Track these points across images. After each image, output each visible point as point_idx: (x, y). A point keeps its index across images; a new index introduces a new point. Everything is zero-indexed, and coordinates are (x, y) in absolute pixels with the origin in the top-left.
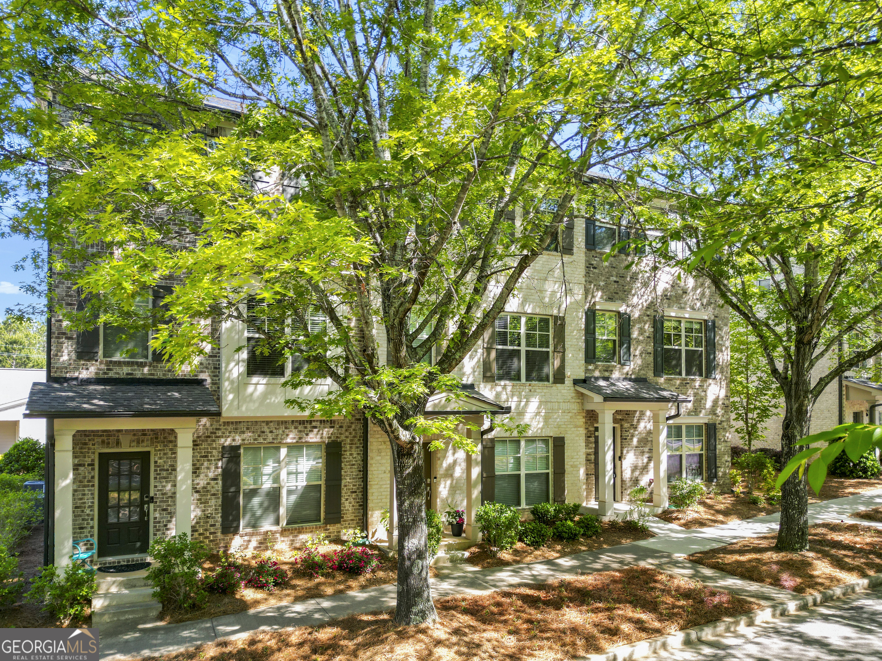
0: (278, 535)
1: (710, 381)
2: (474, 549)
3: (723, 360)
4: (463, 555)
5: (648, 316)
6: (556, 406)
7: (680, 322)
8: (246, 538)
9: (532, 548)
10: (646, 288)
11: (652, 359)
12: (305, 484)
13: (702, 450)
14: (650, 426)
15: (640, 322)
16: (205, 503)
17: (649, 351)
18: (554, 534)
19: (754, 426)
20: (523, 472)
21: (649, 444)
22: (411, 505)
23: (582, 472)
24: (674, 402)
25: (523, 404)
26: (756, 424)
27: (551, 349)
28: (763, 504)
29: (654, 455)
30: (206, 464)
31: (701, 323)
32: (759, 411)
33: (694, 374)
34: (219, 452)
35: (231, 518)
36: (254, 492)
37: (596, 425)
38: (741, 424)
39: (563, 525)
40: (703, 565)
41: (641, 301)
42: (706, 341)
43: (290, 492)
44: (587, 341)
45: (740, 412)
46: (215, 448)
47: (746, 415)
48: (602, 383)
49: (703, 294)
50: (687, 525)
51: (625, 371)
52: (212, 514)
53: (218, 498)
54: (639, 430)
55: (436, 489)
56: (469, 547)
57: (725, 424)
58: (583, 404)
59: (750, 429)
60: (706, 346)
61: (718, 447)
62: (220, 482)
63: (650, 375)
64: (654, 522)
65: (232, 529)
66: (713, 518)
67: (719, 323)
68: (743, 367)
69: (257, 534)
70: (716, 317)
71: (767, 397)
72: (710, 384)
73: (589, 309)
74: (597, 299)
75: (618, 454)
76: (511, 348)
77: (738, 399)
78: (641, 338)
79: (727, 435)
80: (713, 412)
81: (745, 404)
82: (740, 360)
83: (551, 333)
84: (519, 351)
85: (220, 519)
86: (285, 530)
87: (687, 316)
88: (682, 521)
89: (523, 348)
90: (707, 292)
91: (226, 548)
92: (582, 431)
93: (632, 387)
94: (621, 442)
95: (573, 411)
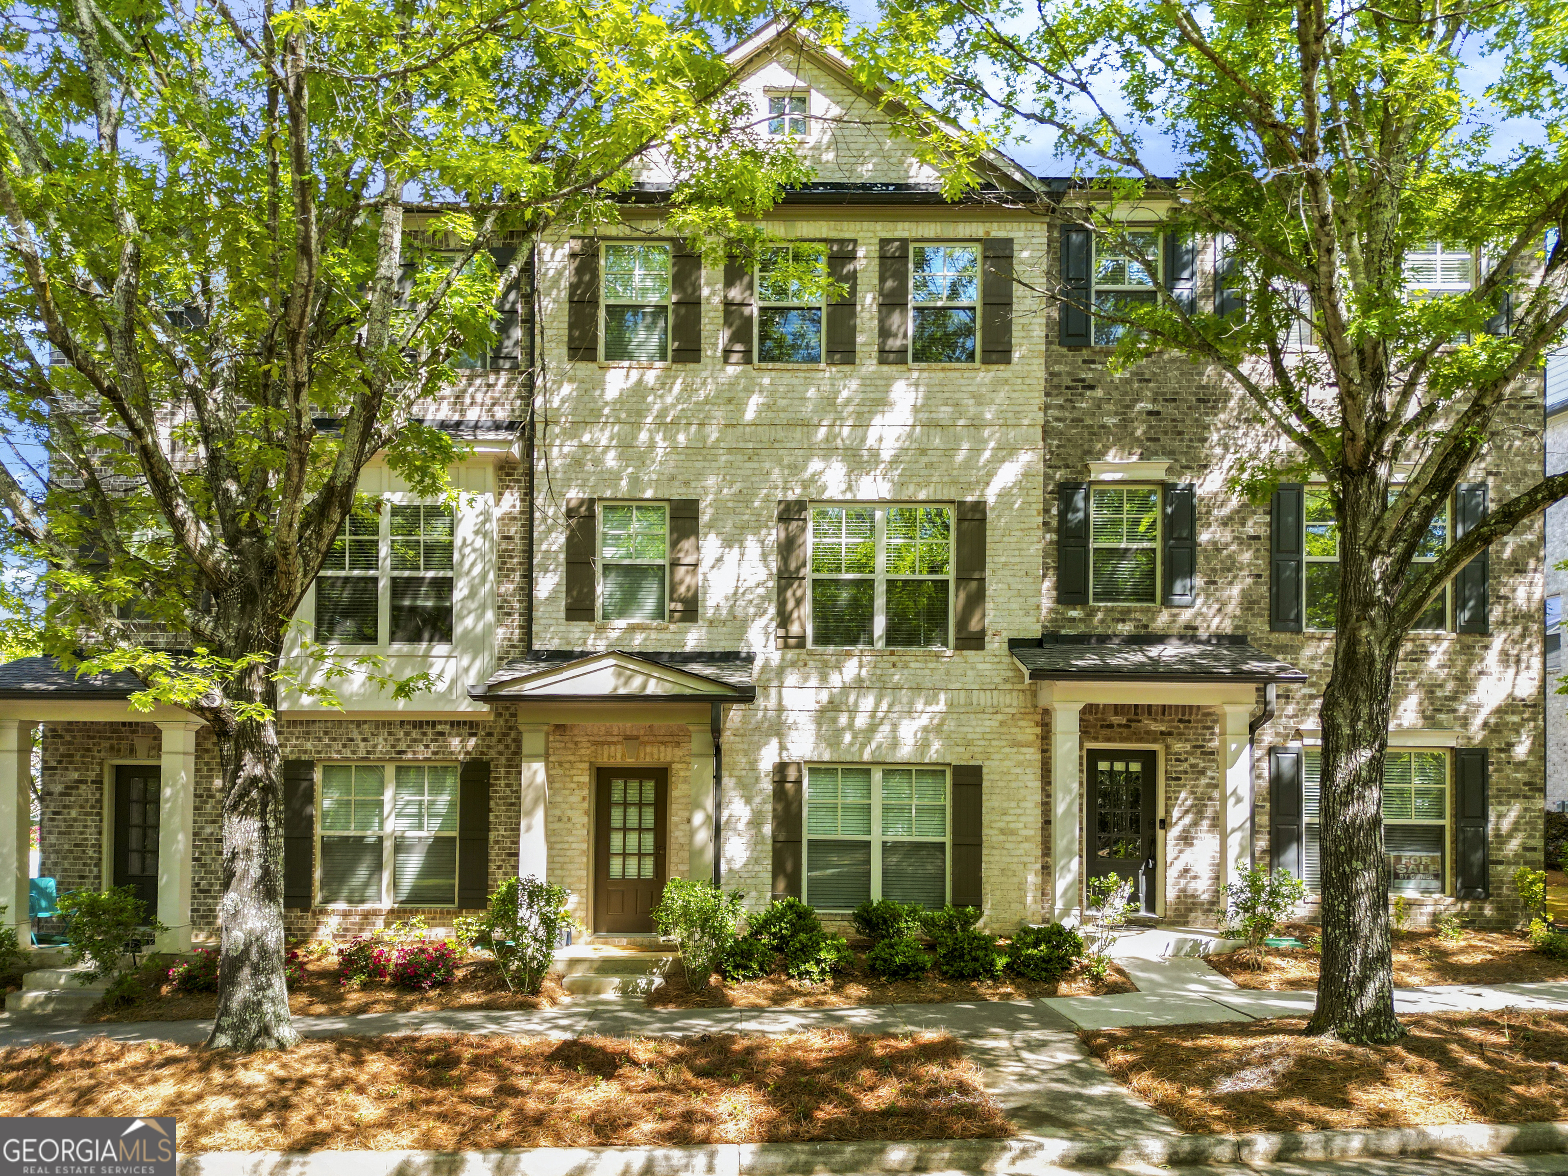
11: (1263, 589)
13: (1440, 816)
15: (1224, 503)
17: (1256, 569)
20: (876, 838)
27: (950, 576)
44: (1063, 555)
51: (1181, 620)
57: (1521, 751)
58: (1034, 694)
61: (1496, 809)
63: (1259, 628)
67: (1502, 488)
70: (1492, 474)
73: (1069, 482)
75: (1158, 813)
76: (850, 576)
78: (1228, 540)
83: (952, 541)
84: (870, 583)
86: (391, 912)
89: (881, 576)
92: (1033, 755)
94: (1167, 786)
95: (1007, 710)
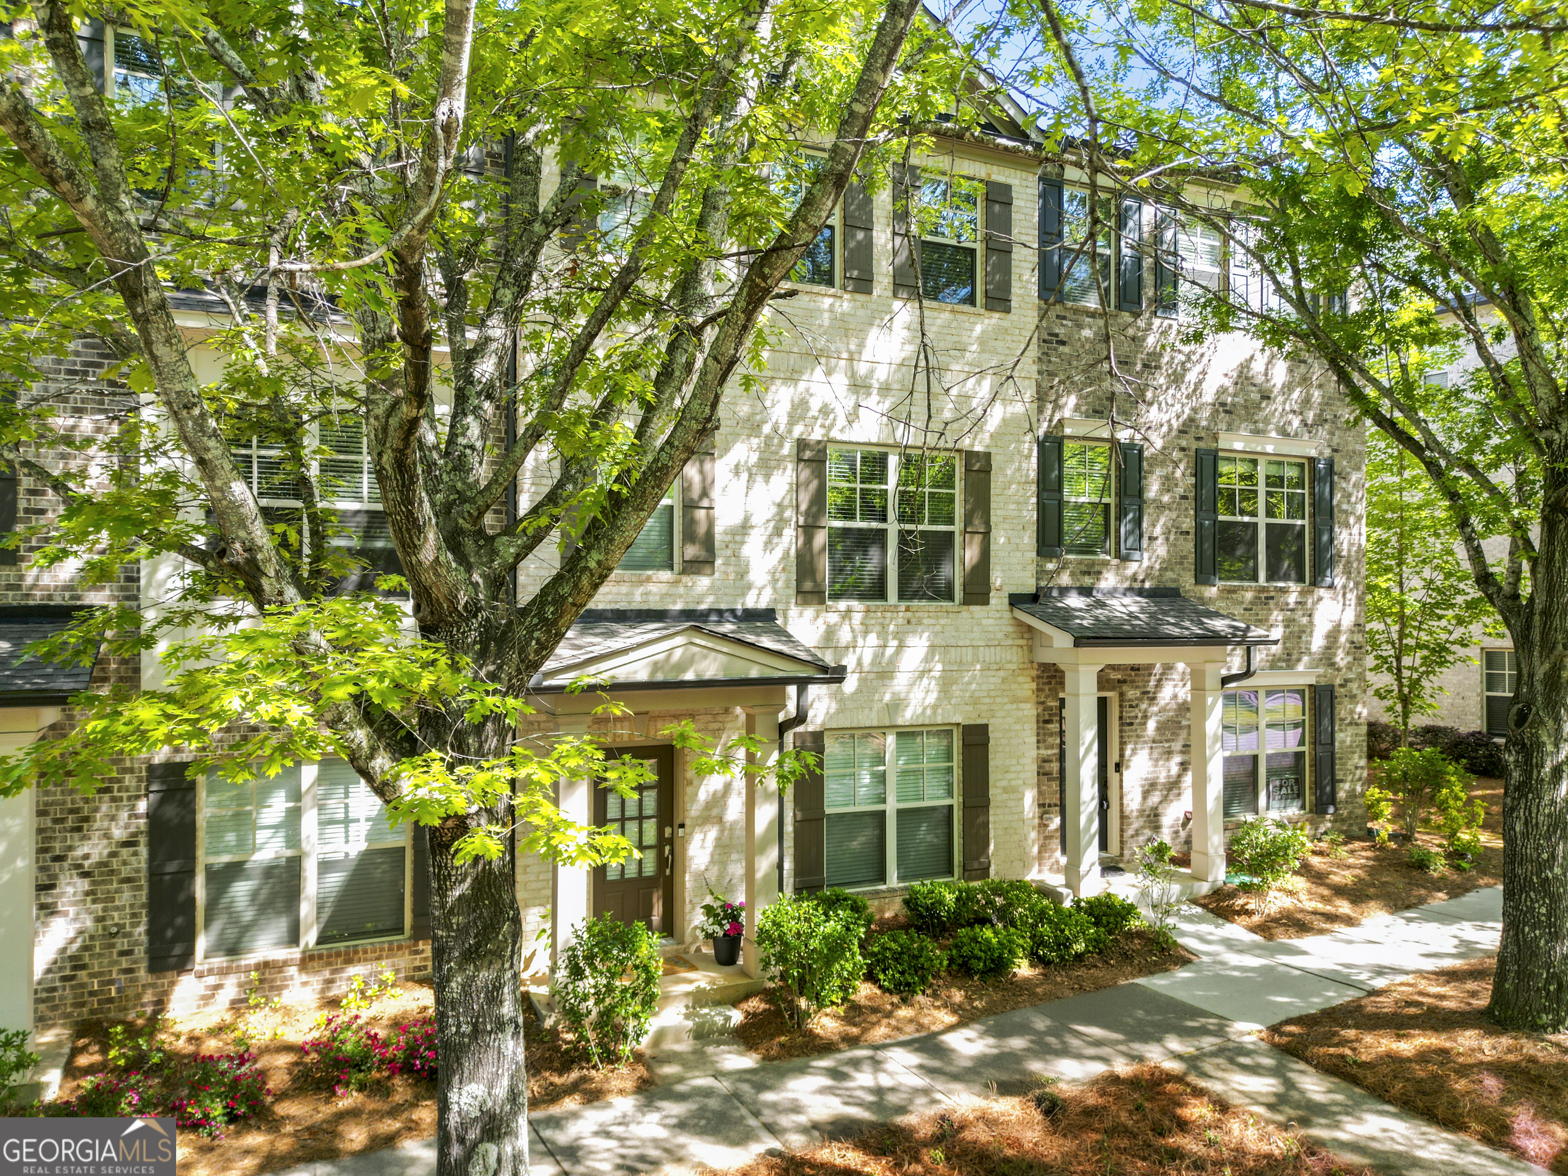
0: (293, 971)
1: (1322, 592)
2: (755, 1004)
3: (1351, 544)
4: (728, 1019)
5: (1183, 449)
6: (969, 655)
7: (1254, 462)
8: (212, 980)
9: (896, 999)
10: (1178, 388)
11: (1190, 546)
12: (363, 846)
13: (1302, 743)
14: (1184, 693)
15: (1163, 464)
16: (105, 900)
17: (1185, 527)
18: (951, 960)
19: (1415, 684)
20: (891, 807)
21: (1183, 734)
22: (466, 987)
23: (1029, 798)
24: (1239, 643)
25: (889, 651)
26: (1419, 680)
27: (957, 527)
28: (1440, 868)
29: (1194, 755)
30: (104, 808)
31: (1301, 466)
32: (1425, 653)
33: (1286, 578)
34: (140, 780)
35: (169, 933)
36: (235, 870)
37: (1061, 695)
38: (1385, 680)
39: (974, 939)
40: (1307, 1061)
41: (1165, 418)
42: (1313, 505)
43: (325, 867)
44: (1041, 508)
45: (1384, 654)
46: (131, 770)
47: (1398, 659)
48: (1074, 601)
49: (1306, 402)
50: (1265, 928)
51: (1129, 572)
52: (121, 926)
53: (139, 888)
54: (1162, 703)
55: (684, 850)
56: (747, 997)
57: (1354, 686)
58: (1031, 649)
59: (1406, 690)
60: (1313, 515)
61: (1339, 736)
62: (143, 850)
63: (1187, 581)
64: (1190, 919)
65: (173, 960)
66: (1329, 908)
67: (1341, 463)
68: (1394, 558)
69: (238, 970)
70: (1335, 451)
71: (1443, 623)
72: (1320, 599)
73: (1047, 435)
74: (1067, 413)
75: (1113, 757)
76: (864, 525)
77: (1381, 627)
78: (1166, 498)
79: (1359, 708)
80: (1327, 658)
81: (1395, 636)
82: (1386, 543)
83: (958, 491)
84: (884, 531)
85: (144, 938)
86: (312, 958)
87: (1270, 449)
88: (1256, 919)
89: (893, 527)
90: (1316, 395)
91: (160, 1004)
92: (1030, 711)
93: (1143, 610)
94: (1121, 731)
95: (1009, 666)
